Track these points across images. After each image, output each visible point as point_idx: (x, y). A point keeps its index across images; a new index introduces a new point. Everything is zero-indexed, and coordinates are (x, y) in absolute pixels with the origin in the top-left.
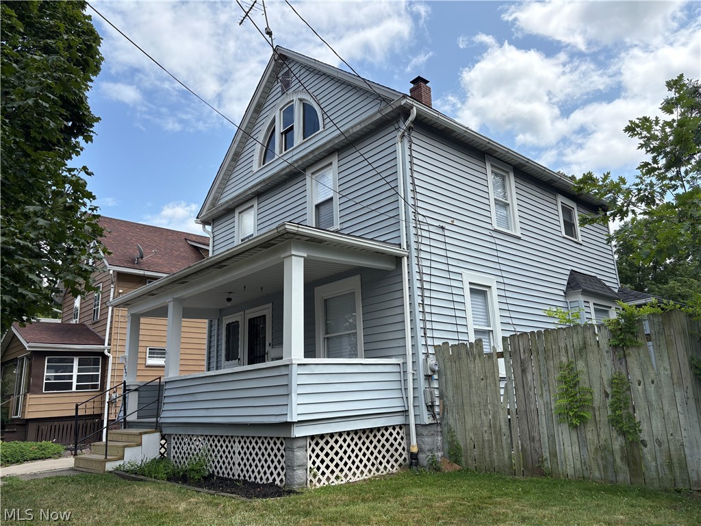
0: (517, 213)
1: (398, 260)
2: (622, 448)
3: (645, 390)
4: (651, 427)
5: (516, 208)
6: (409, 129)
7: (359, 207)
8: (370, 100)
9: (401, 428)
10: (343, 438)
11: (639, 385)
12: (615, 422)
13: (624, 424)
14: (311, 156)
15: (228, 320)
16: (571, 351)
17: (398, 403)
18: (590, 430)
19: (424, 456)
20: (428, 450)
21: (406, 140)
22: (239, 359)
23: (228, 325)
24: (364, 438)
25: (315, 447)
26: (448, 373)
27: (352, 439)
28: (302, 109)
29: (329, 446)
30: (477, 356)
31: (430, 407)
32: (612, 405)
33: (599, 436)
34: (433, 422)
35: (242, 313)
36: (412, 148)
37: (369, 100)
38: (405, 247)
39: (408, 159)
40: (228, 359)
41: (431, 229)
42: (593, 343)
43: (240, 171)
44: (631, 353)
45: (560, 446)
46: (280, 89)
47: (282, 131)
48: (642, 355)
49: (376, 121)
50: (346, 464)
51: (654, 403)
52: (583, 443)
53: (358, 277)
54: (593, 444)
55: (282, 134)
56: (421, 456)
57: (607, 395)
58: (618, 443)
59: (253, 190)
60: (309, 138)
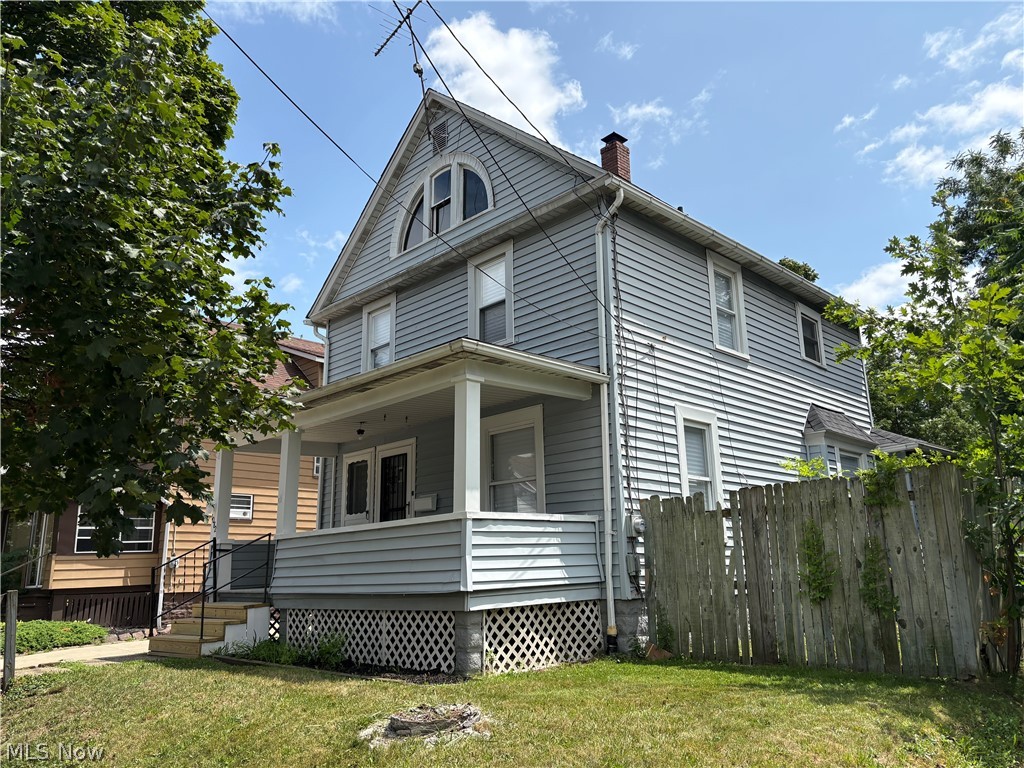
0: (745, 328)
1: (596, 387)
2: (875, 629)
3: (905, 558)
4: (912, 603)
5: (744, 320)
6: (614, 216)
7: (542, 314)
8: (560, 174)
9: (595, 604)
10: (525, 614)
11: (899, 552)
12: (868, 597)
13: (880, 599)
14: (476, 244)
15: (349, 459)
16: (816, 509)
17: (593, 572)
18: (837, 606)
19: (625, 640)
20: (631, 633)
21: (608, 231)
22: (367, 512)
23: (351, 466)
24: (550, 616)
25: (492, 625)
26: (658, 534)
27: (536, 617)
28: (462, 178)
29: (509, 623)
30: (696, 515)
31: (634, 578)
32: (865, 576)
33: (847, 614)
34: (637, 597)
35: (373, 449)
36: (617, 241)
37: (558, 174)
38: (605, 372)
39: (610, 256)
40: (350, 511)
41: (639, 348)
42: (844, 500)
43: (371, 254)
44: (890, 512)
45: (799, 626)
46: (431, 147)
47: (433, 206)
48: (903, 516)
49: (568, 204)
50: (528, 647)
51: (916, 575)
52: (827, 623)
53: (538, 409)
54: (840, 623)
55: (433, 209)
56: (621, 640)
57: (859, 565)
58: (871, 623)
59: (391, 284)
60: (473, 218)
